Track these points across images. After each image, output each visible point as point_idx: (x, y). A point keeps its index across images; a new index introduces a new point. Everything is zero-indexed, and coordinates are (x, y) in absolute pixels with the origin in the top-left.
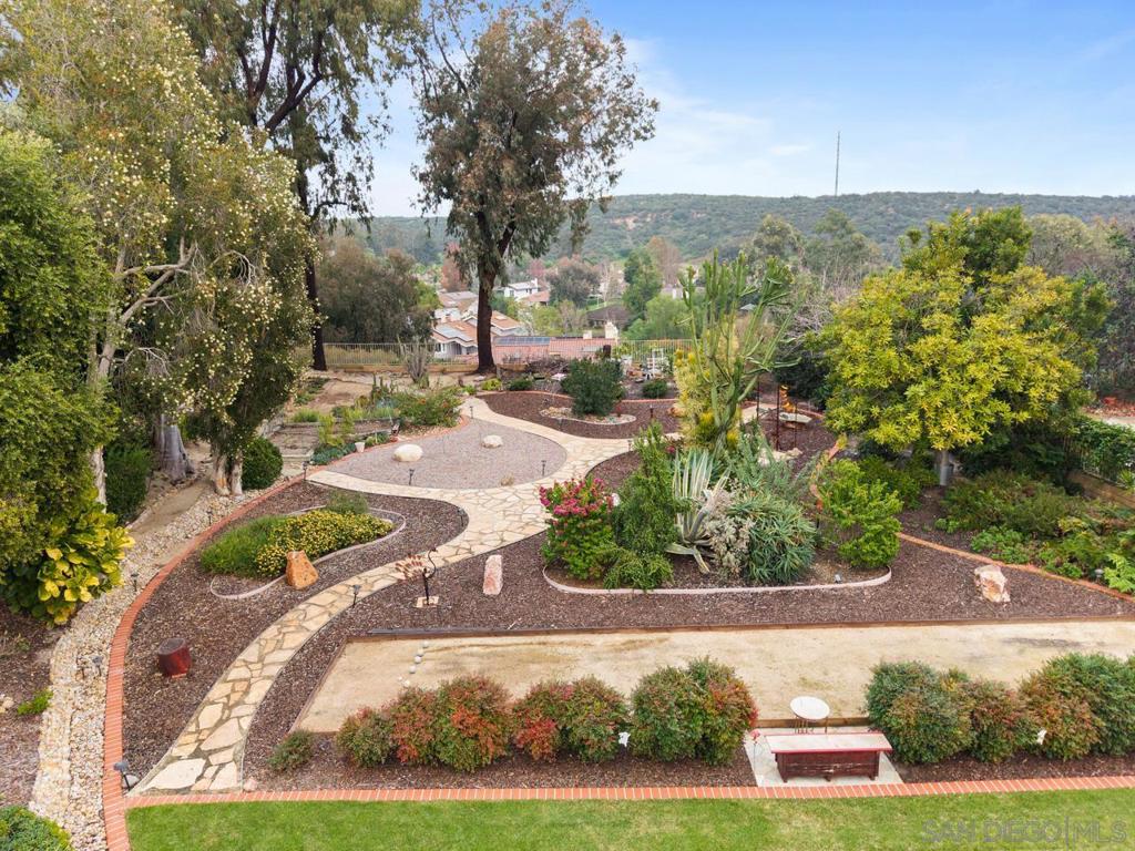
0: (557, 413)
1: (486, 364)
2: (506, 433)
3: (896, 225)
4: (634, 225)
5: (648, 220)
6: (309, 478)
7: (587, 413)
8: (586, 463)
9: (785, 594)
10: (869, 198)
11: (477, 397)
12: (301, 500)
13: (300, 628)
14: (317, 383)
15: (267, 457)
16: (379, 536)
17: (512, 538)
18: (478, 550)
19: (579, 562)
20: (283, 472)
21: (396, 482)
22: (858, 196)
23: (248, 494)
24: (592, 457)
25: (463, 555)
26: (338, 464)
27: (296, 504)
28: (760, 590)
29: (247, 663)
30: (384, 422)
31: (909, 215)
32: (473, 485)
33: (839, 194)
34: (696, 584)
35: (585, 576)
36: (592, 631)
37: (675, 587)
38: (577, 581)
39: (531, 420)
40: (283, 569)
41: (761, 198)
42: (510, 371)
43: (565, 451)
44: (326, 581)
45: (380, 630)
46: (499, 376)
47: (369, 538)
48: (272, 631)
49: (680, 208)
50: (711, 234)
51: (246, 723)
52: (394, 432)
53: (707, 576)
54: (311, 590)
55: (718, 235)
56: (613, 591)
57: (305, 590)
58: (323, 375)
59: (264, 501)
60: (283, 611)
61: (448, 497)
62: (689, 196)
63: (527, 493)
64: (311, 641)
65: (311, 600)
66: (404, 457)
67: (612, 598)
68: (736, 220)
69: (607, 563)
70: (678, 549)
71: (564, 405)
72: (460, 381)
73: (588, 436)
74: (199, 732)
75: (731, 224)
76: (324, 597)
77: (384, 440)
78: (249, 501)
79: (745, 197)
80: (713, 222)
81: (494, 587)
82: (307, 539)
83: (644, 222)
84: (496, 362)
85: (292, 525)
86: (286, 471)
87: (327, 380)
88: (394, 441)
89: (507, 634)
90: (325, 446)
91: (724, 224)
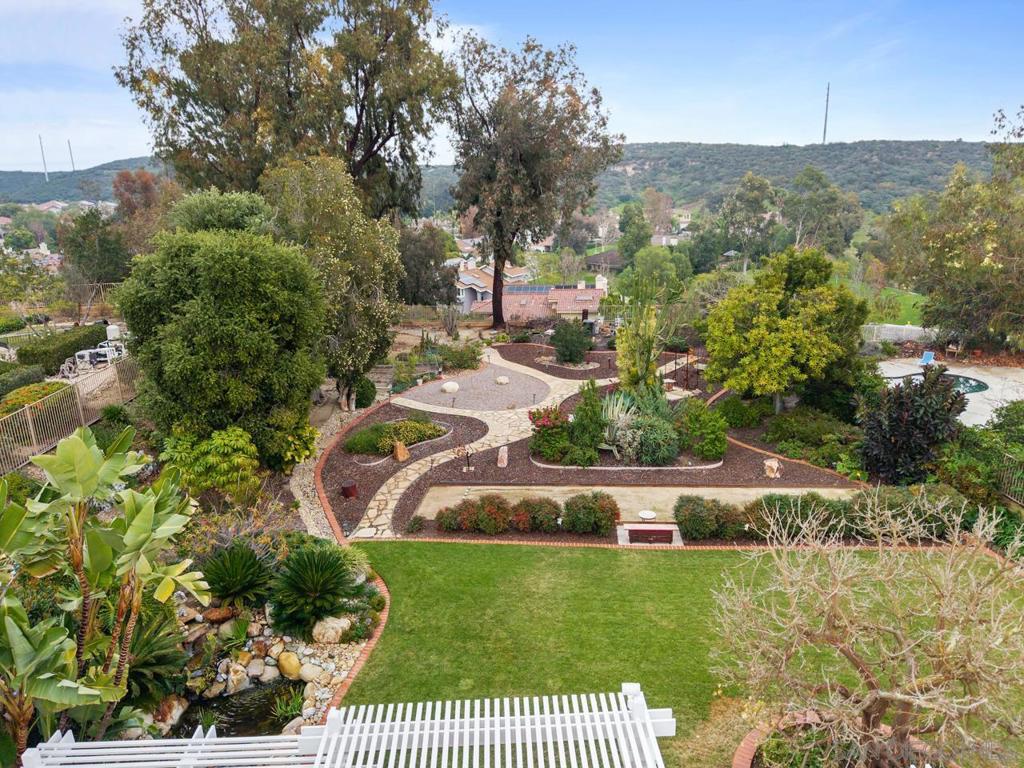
0: (546, 360)
1: (498, 320)
2: (512, 374)
3: (879, 173)
4: (633, 172)
5: (646, 167)
6: (392, 402)
7: (566, 361)
8: (561, 396)
9: (659, 470)
10: (854, 147)
11: (493, 347)
12: (390, 415)
13: (405, 479)
15: (368, 388)
16: (439, 436)
17: (513, 439)
18: (494, 445)
19: (549, 452)
20: (376, 397)
21: (444, 405)
22: (845, 144)
23: (359, 410)
24: (565, 392)
25: (486, 448)
26: (408, 393)
27: (389, 417)
28: (647, 468)
29: (383, 494)
30: (432, 366)
31: (893, 164)
32: (490, 408)
33: (827, 143)
34: (612, 465)
35: (552, 459)
36: (553, 485)
37: (601, 466)
38: (548, 461)
39: (528, 365)
40: (392, 451)
41: (752, 147)
42: (516, 327)
43: (548, 387)
44: (414, 458)
45: (445, 481)
46: (507, 331)
47: (435, 437)
48: (391, 480)
49: (676, 156)
50: (703, 181)
51: (390, 516)
52: (440, 373)
53: (619, 461)
54: (407, 462)
55: (710, 182)
56: (567, 467)
57: (403, 462)
59: (370, 414)
60: (395, 472)
61: (476, 415)
62: (686, 145)
63: (522, 413)
64: (412, 485)
65: (409, 467)
66: (447, 390)
67: (565, 470)
68: (729, 169)
69: (564, 452)
70: (604, 446)
71: (552, 354)
72: (480, 335)
73: (564, 377)
74: (369, 519)
75: (723, 172)
76: (415, 466)
77: (434, 378)
78: (360, 414)
79: (738, 145)
80: (706, 170)
81: (503, 462)
82: (403, 436)
83: (642, 169)
84: (505, 320)
86: (378, 397)
88: (440, 378)
89: (510, 484)
90: (399, 381)
91: (717, 172)
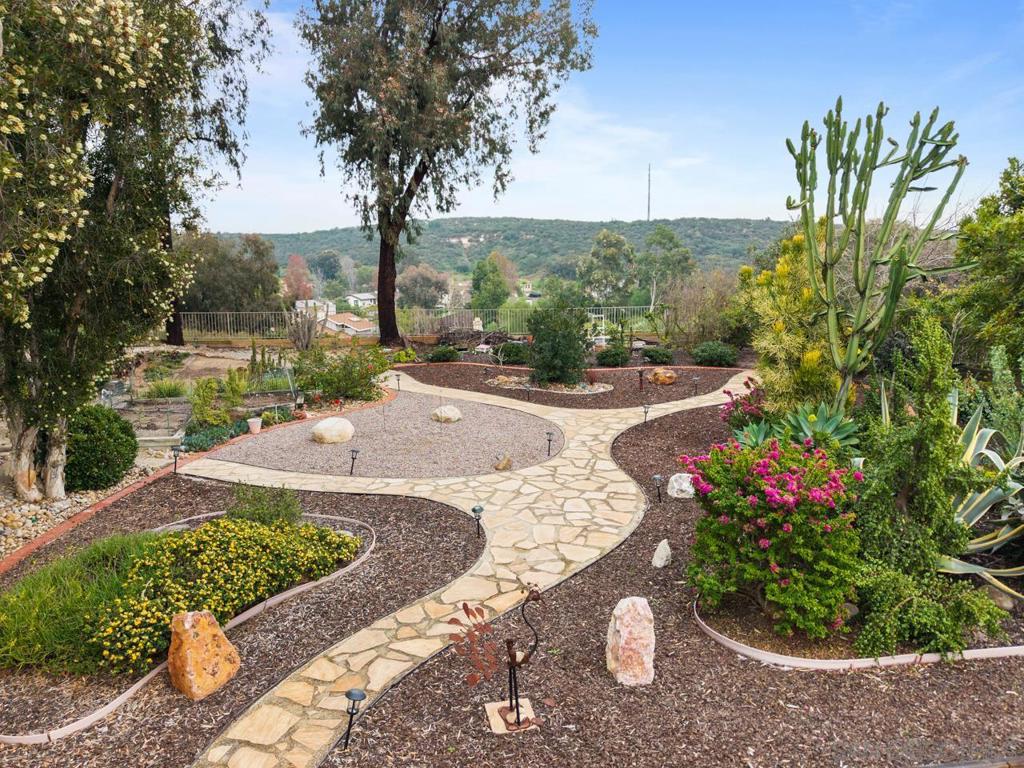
0: (509, 382)
1: (389, 335)
3: (704, 246)
4: (469, 244)
5: (482, 240)
6: (182, 470)
10: (677, 223)
12: (173, 505)
14: (174, 358)
15: (110, 435)
16: (341, 563)
20: (137, 461)
21: (328, 471)
22: (668, 221)
23: (77, 497)
26: (224, 449)
27: (166, 512)
30: (280, 395)
31: (714, 238)
32: (452, 472)
33: (651, 219)
41: (582, 223)
42: (421, 344)
47: (325, 568)
49: (510, 229)
50: (540, 254)
52: (300, 406)
55: (546, 254)
58: (182, 350)
59: (106, 509)
62: (518, 220)
66: (328, 436)
68: (562, 242)
71: (514, 375)
75: (557, 245)
77: (287, 417)
78: (77, 510)
79: (568, 221)
80: (540, 243)
81: (639, 666)
82: (210, 580)
83: (478, 241)
85: (174, 552)
86: (141, 461)
87: (186, 355)
88: (304, 417)
90: (203, 423)
91: (552, 245)
